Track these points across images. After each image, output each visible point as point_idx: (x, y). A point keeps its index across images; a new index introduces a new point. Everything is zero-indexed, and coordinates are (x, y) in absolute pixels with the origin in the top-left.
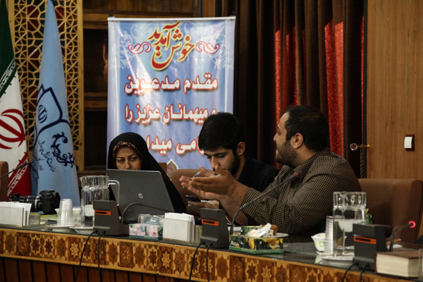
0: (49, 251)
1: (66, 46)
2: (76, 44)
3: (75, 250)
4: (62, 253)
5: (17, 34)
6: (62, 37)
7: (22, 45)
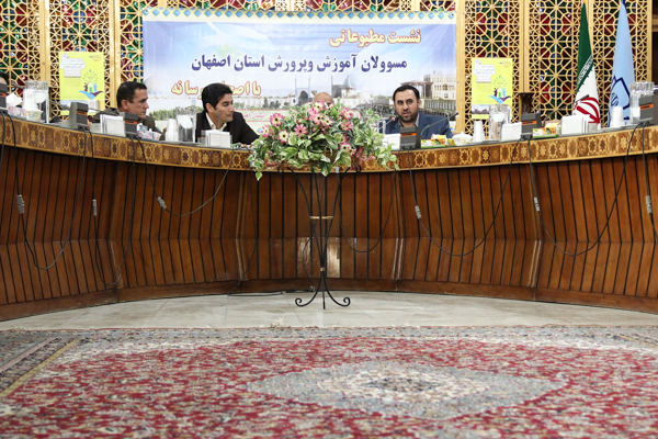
0: (603, 148)
1: (637, 47)
2: (645, 44)
3: (624, 143)
4: (613, 148)
5: (595, 38)
6: (634, 39)
7: (599, 47)
